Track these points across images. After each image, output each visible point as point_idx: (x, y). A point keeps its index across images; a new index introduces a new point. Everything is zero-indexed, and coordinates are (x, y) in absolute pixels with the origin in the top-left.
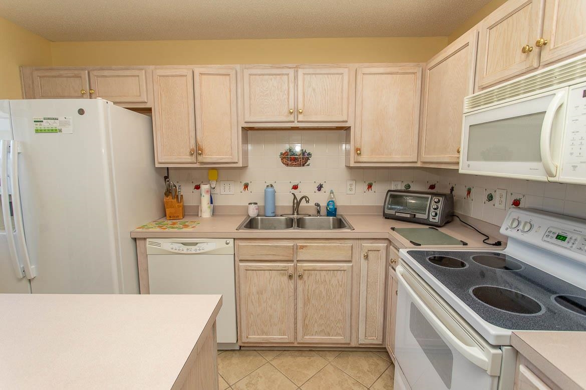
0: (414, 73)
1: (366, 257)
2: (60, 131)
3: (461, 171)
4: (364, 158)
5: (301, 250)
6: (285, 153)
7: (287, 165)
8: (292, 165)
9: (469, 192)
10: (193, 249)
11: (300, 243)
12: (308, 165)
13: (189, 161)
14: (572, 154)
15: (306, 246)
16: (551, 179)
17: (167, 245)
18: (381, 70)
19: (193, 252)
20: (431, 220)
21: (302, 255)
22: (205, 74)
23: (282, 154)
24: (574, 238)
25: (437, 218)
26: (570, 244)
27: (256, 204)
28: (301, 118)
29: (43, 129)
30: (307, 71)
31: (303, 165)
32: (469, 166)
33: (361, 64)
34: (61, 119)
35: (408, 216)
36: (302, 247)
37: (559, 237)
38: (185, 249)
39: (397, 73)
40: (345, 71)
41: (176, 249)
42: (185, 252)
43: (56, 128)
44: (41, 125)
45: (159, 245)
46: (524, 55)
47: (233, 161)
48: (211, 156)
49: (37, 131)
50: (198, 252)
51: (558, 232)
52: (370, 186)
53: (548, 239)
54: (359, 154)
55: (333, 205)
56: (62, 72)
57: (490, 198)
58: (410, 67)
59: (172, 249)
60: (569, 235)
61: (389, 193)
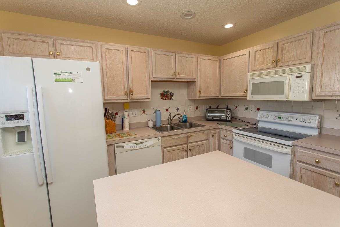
0: (217, 60)
1: (213, 137)
2: (74, 81)
3: (248, 99)
4: (202, 95)
5: (190, 138)
6: (162, 93)
7: (163, 99)
8: (165, 99)
9: (236, 107)
10: (142, 146)
11: (189, 134)
12: (173, 99)
13: (125, 98)
14: (293, 93)
15: (192, 136)
16: (287, 100)
17: (127, 146)
18: (207, 58)
19: (142, 147)
20: (227, 119)
21: (190, 140)
22: (133, 51)
23: (161, 94)
24: (283, 117)
25: (230, 118)
26: (283, 119)
27: (152, 120)
28: (178, 77)
29: (61, 79)
30: (180, 55)
31: (170, 99)
32: (253, 97)
33: (199, 54)
34: (75, 73)
35: (219, 118)
36: (190, 136)
37: (279, 118)
38: (138, 146)
39: (212, 60)
40: (194, 57)
41: (133, 148)
42: (138, 148)
43: (71, 79)
44: (59, 76)
45: (123, 147)
46: (272, 63)
47: (148, 98)
48: (137, 95)
49: (57, 81)
50: (145, 147)
51: (278, 116)
52: (197, 108)
53: (275, 119)
54: (200, 93)
55: (186, 117)
56: (31, 38)
57: (247, 109)
58: (215, 58)
59: (131, 147)
60: (282, 117)
61: (208, 110)
